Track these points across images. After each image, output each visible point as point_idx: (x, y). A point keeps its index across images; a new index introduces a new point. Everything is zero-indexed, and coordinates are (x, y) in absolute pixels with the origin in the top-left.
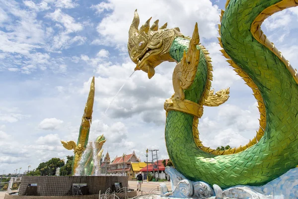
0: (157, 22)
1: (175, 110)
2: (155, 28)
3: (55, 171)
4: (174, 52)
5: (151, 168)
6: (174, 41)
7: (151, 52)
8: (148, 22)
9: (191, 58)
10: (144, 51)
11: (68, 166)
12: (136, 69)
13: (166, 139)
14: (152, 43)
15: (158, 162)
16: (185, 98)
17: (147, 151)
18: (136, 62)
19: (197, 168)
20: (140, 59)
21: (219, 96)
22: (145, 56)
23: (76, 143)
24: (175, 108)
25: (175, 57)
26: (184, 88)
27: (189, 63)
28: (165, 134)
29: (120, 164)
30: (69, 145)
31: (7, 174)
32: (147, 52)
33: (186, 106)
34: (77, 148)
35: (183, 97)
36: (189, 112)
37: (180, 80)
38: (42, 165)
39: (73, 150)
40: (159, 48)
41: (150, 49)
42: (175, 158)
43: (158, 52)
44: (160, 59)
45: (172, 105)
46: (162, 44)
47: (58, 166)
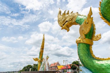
0: (68, 11)
1: (81, 43)
2: (68, 13)
3: (29, 69)
4: (78, 21)
5: (65, 68)
6: (77, 17)
7: (68, 22)
8: (65, 12)
9: (89, 21)
10: (64, 22)
11: (34, 68)
12: (62, 29)
13: (79, 54)
14: (68, 19)
15: (68, 65)
16: (86, 38)
17: (64, 61)
18: (62, 26)
19: (95, 66)
20: (63, 25)
21: (97, 37)
22: (65, 24)
23: (38, 59)
24: (81, 42)
25: (78, 23)
26: (85, 33)
27: (88, 23)
28: (78, 53)
29: (53, 67)
30: (36, 60)
31: (13, 71)
32: (66, 22)
33: (86, 41)
34: (39, 60)
35: (85, 37)
36: (88, 43)
37: (83, 31)
38: (25, 68)
39: (37, 61)
40: (71, 20)
41: (67, 21)
42: (84, 62)
43: (70, 22)
44: (71, 24)
45: (80, 41)
46: (72, 19)
47: (30, 68)
